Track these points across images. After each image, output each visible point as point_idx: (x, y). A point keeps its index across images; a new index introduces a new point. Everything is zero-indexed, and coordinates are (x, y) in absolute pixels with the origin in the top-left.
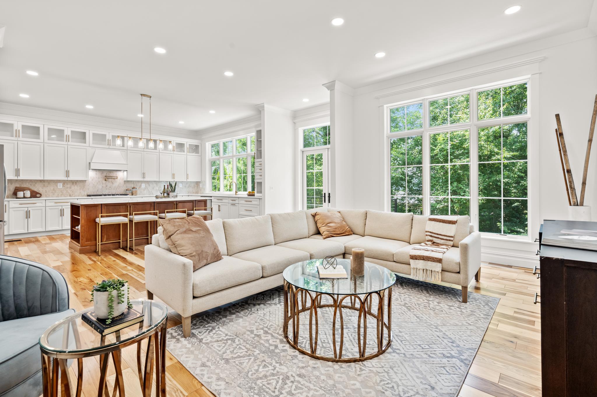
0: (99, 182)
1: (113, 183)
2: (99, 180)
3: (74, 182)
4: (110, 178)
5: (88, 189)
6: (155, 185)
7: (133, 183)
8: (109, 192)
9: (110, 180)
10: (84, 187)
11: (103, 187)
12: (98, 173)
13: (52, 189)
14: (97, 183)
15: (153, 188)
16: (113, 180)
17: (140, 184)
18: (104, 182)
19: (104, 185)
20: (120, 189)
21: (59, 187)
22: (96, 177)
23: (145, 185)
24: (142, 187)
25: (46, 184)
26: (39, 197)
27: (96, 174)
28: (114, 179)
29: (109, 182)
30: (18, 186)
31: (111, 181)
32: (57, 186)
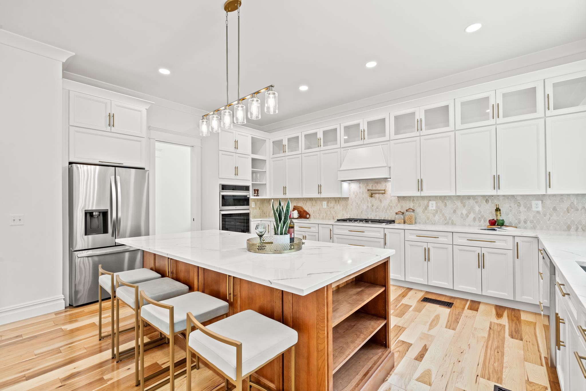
0: (363, 199)
1: (381, 201)
2: (364, 196)
3: (337, 200)
4: (377, 192)
5: (351, 209)
6: (459, 204)
7: (413, 200)
8: (376, 216)
9: (377, 196)
10: (347, 207)
11: (368, 207)
12: (361, 185)
13: (318, 208)
14: (361, 202)
15: (455, 211)
16: (381, 195)
17: (426, 202)
18: (370, 199)
19: (370, 205)
20: (391, 211)
21: (324, 207)
22: (360, 192)
23: (436, 203)
24: (430, 208)
25: (314, 202)
26: (308, 218)
27: (360, 187)
28: (382, 193)
29: (376, 199)
30: (296, 205)
31: (379, 198)
32: (322, 205)
